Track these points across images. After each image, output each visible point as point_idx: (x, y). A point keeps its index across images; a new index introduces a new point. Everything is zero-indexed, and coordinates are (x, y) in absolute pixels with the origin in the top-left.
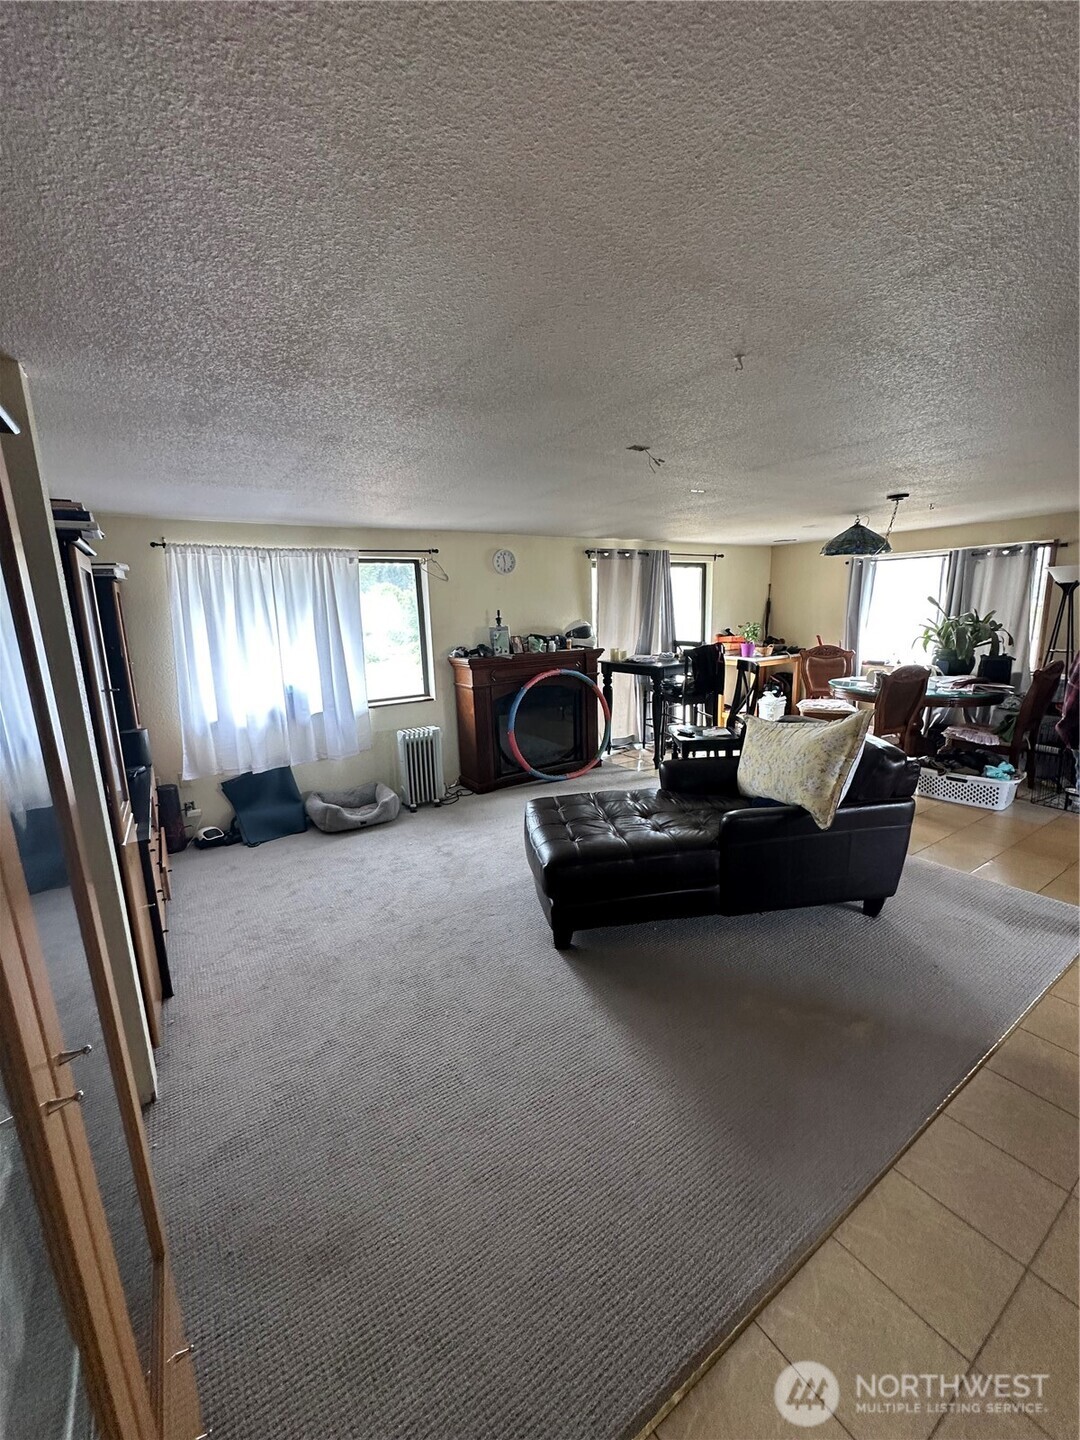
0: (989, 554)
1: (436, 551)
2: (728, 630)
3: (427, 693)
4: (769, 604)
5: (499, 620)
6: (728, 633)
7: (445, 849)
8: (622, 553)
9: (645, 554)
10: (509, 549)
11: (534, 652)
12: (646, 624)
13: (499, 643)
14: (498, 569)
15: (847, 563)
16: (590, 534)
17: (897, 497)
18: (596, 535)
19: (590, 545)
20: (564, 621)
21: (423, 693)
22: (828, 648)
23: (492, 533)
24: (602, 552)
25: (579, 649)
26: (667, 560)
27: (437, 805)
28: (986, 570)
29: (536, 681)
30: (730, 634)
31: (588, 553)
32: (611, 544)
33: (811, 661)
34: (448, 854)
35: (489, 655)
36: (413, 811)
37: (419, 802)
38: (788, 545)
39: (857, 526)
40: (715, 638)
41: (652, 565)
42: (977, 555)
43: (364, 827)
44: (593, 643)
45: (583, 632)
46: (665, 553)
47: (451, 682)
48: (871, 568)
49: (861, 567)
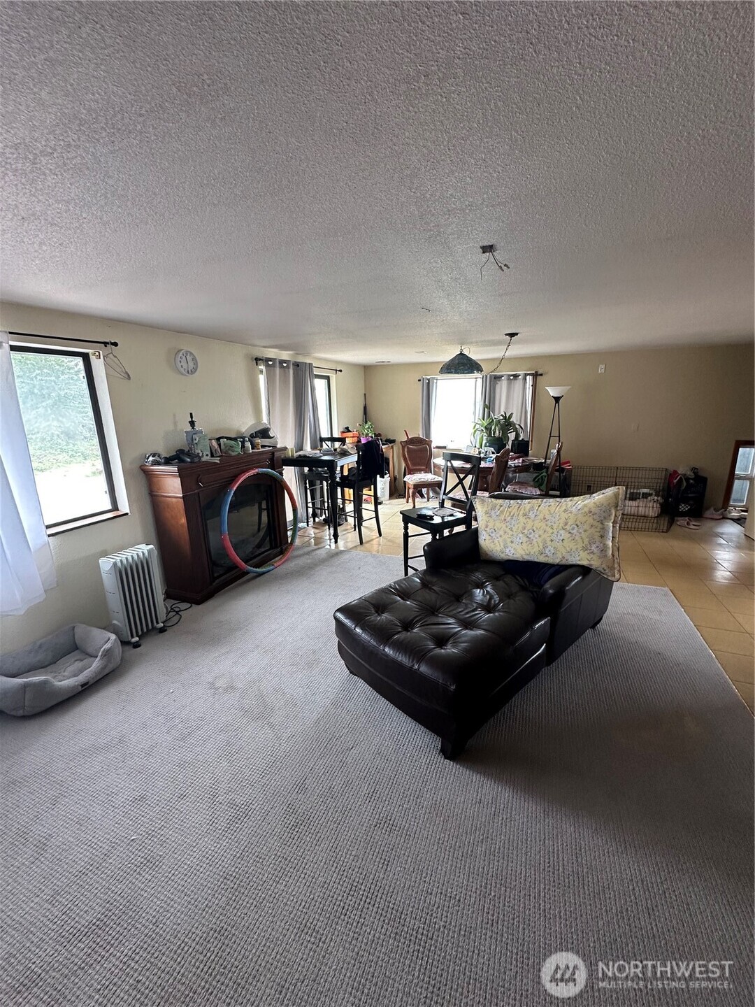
0: (503, 378)
1: (115, 344)
2: (347, 428)
3: (115, 507)
4: (365, 408)
5: (192, 423)
6: (347, 430)
7: (220, 683)
8: (282, 362)
9: (297, 365)
10: (189, 350)
11: (233, 454)
12: (300, 425)
13: (200, 447)
14: (182, 369)
15: (419, 380)
16: (257, 342)
17: (512, 335)
18: (263, 344)
19: (259, 355)
20: (244, 424)
21: (110, 507)
22: (412, 439)
23: (169, 330)
24: (268, 360)
25: (267, 449)
26: (312, 371)
27: (162, 630)
28: (502, 387)
29: (239, 482)
30: (349, 431)
31: (257, 360)
32: (271, 353)
33: (408, 448)
34: (231, 688)
35: (196, 460)
36: (136, 645)
37: (140, 633)
38: (381, 365)
39: (461, 354)
40: (340, 434)
41: (301, 374)
42: (498, 378)
43: (87, 689)
44: (276, 443)
45: (264, 433)
46: (310, 365)
47: (145, 491)
48: (435, 384)
49: (429, 383)
